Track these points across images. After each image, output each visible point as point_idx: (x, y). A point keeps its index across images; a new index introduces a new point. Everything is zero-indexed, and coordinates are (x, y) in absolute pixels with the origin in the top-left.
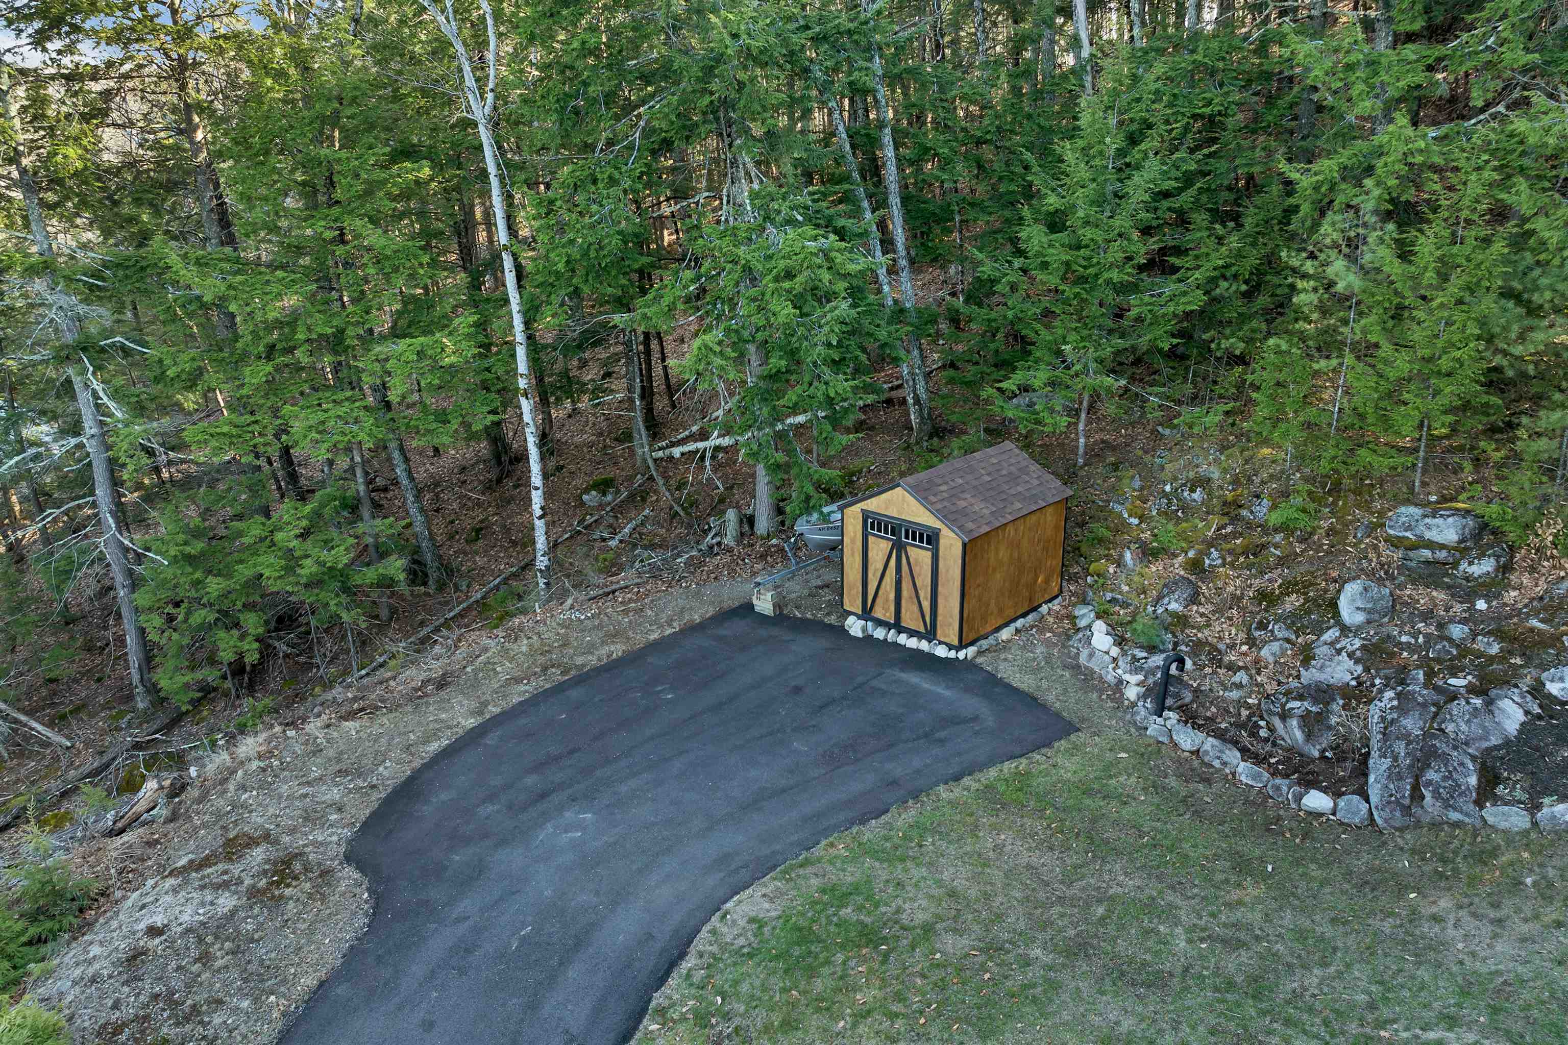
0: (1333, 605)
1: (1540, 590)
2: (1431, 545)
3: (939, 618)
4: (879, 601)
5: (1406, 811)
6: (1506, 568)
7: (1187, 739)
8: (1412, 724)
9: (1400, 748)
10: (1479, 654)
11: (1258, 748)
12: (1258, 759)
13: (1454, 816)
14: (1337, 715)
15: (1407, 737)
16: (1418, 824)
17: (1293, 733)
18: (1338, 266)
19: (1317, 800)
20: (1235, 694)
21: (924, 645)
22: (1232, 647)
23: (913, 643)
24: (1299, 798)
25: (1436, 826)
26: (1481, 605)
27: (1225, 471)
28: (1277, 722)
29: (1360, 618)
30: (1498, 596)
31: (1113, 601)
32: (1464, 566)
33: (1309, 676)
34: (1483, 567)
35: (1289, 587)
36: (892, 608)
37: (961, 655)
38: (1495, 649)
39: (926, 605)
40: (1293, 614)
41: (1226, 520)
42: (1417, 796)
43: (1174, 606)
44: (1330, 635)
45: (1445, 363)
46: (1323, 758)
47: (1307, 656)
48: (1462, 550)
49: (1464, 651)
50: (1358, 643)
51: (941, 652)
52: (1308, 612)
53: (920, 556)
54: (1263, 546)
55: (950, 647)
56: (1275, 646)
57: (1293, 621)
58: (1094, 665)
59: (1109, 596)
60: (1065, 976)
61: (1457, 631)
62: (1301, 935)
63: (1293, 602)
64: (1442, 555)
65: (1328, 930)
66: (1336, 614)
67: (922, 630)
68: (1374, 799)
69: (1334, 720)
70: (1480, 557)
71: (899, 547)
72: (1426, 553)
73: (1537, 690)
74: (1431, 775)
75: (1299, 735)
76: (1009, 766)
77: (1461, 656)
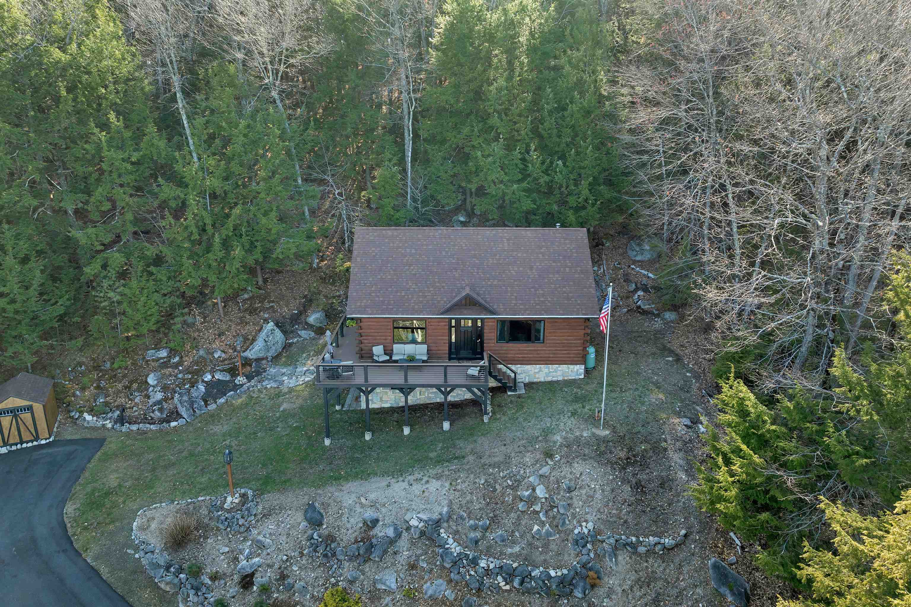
0: (146, 382)
1: (191, 360)
2: (162, 358)
3: (39, 433)
4: (11, 437)
5: (194, 415)
6: (181, 358)
7: (134, 427)
8: (185, 398)
9: (185, 404)
10: (188, 379)
11: (151, 421)
12: (154, 423)
13: (203, 412)
14: (165, 405)
15: (186, 401)
16: (197, 417)
17: (158, 414)
18: (111, 294)
19: (173, 424)
20: (137, 413)
21: (35, 443)
22: (126, 403)
23: (30, 445)
24: (169, 426)
25: (200, 416)
26: (181, 368)
27: (87, 358)
28: (152, 414)
29: (156, 382)
30: (183, 365)
31: (80, 407)
32: (172, 360)
33: (151, 401)
34: (177, 359)
35: (131, 382)
36: (18, 437)
37: (51, 440)
38: (190, 376)
39: (33, 430)
40: (137, 389)
41: (98, 372)
42: (194, 411)
43: (101, 400)
44: (151, 389)
45: (149, 313)
46: (167, 416)
47: (148, 397)
48: (169, 357)
49: (184, 380)
50: (159, 388)
51: (43, 442)
52: (141, 386)
53: (26, 416)
54: (115, 375)
55: (46, 439)
56: (138, 398)
57: (139, 390)
58: (91, 425)
59: (78, 406)
60: (156, 474)
61: (180, 376)
62: (192, 445)
63: (135, 386)
64: (165, 360)
65: (195, 441)
66: (149, 384)
67: (33, 438)
68: (186, 417)
69: (165, 407)
70: (175, 357)
71: (16, 416)
72: (162, 361)
73: (203, 381)
74: (195, 406)
75: (159, 414)
76: (99, 453)
77: (184, 381)
